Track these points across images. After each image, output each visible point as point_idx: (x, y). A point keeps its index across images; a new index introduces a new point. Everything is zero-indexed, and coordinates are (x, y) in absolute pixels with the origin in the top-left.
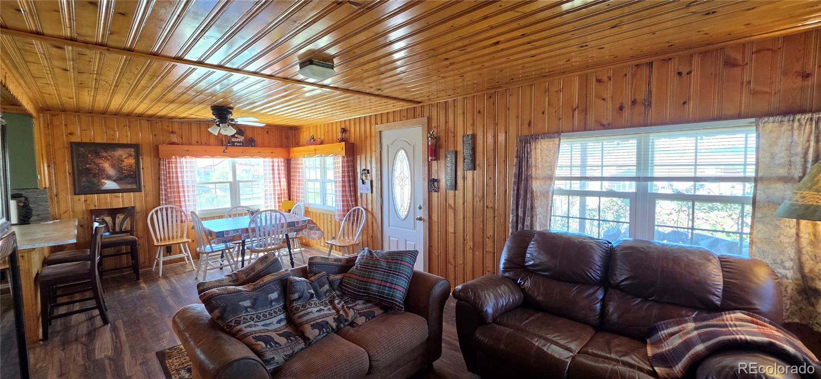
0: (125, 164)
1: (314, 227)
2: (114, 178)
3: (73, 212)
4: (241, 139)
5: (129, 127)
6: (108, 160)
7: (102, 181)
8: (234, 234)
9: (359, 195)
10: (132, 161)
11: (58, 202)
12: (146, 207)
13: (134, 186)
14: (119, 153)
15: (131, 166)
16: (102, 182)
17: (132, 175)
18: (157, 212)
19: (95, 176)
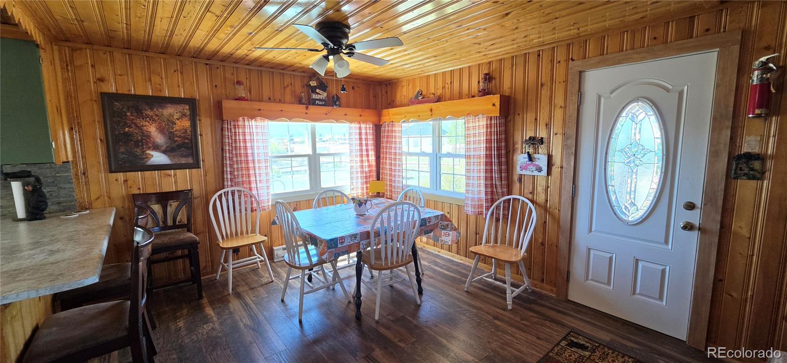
0: (177, 127)
1: (447, 225)
2: (163, 148)
3: (109, 198)
6: (154, 121)
7: (148, 152)
8: (352, 242)
9: (516, 178)
10: (186, 123)
11: (87, 183)
12: (206, 190)
13: (190, 160)
14: (169, 111)
15: (186, 130)
16: (147, 154)
17: (187, 143)
18: (220, 197)
19: (137, 145)
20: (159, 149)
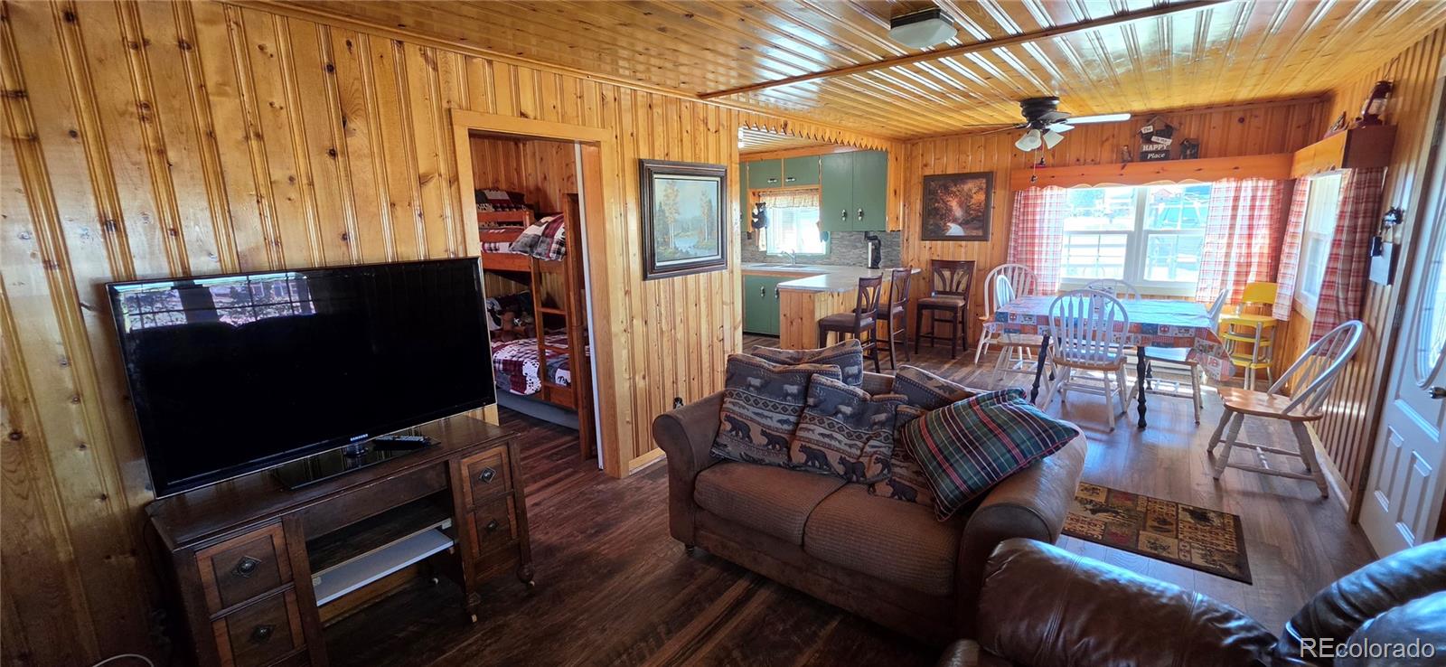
4: (1166, 143)
7: (948, 224)
16: (946, 226)
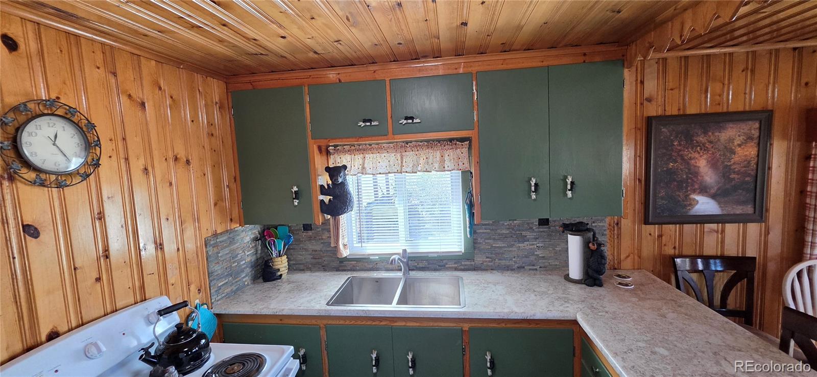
0: (736, 158)
2: (713, 191)
3: (640, 257)
5: (753, 71)
6: (707, 150)
10: (751, 151)
14: (731, 133)
15: (749, 163)
16: (690, 199)
17: (747, 183)
19: (680, 188)
20: (707, 192)
